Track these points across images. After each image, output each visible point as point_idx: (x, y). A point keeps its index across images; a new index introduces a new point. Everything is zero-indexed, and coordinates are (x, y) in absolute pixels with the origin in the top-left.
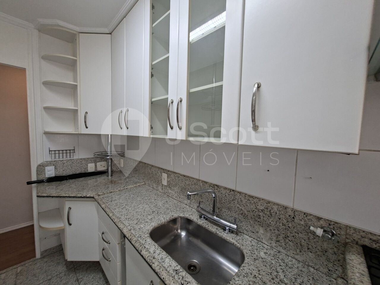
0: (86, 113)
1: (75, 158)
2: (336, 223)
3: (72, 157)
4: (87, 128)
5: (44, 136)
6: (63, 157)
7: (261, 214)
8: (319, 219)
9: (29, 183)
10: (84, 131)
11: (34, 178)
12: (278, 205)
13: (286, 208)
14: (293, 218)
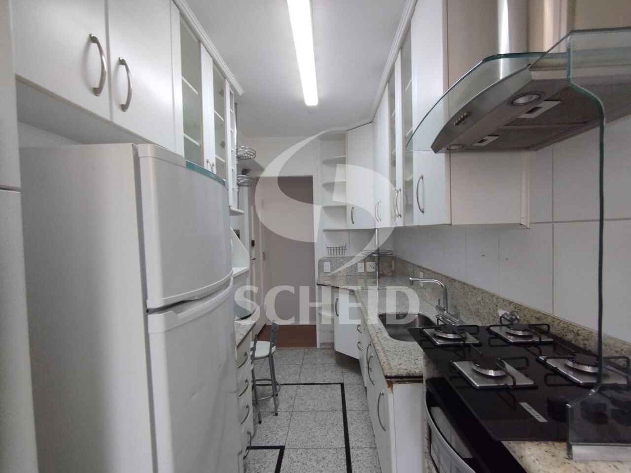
1: (346, 256)
2: (521, 306)
3: (344, 254)
4: (353, 223)
5: (324, 233)
6: (337, 255)
7: (479, 306)
8: (511, 303)
10: (352, 227)
12: (489, 293)
13: (493, 296)
14: (497, 306)
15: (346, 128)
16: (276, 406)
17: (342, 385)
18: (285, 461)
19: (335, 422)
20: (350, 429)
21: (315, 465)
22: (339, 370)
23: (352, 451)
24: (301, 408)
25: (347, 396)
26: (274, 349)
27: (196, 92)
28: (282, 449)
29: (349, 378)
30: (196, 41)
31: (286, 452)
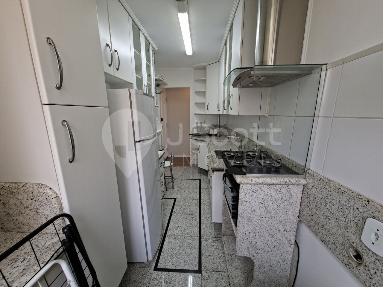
0: (208, 104)
4: (208, 111)
5: (195, 115)
9: (190, 135)
10: (207, 113)
11: (191, 133)
15: (206, 64)
16: (173, 186)
17: (200, 180)
18: (176, 202)
19: (196, 192)
20: (202, 194)
21: (187, 204)
22: (199, 174)
23: (201, 201)
24: (183, 187)
25: (202, 184)
26: (172, 164)
27: (139, 54)
28: (175, 199)
29: (203, 178)
30: (138, 29)
31: (177, 200)
